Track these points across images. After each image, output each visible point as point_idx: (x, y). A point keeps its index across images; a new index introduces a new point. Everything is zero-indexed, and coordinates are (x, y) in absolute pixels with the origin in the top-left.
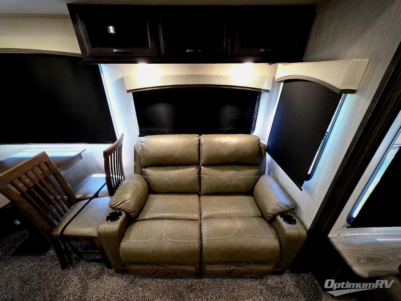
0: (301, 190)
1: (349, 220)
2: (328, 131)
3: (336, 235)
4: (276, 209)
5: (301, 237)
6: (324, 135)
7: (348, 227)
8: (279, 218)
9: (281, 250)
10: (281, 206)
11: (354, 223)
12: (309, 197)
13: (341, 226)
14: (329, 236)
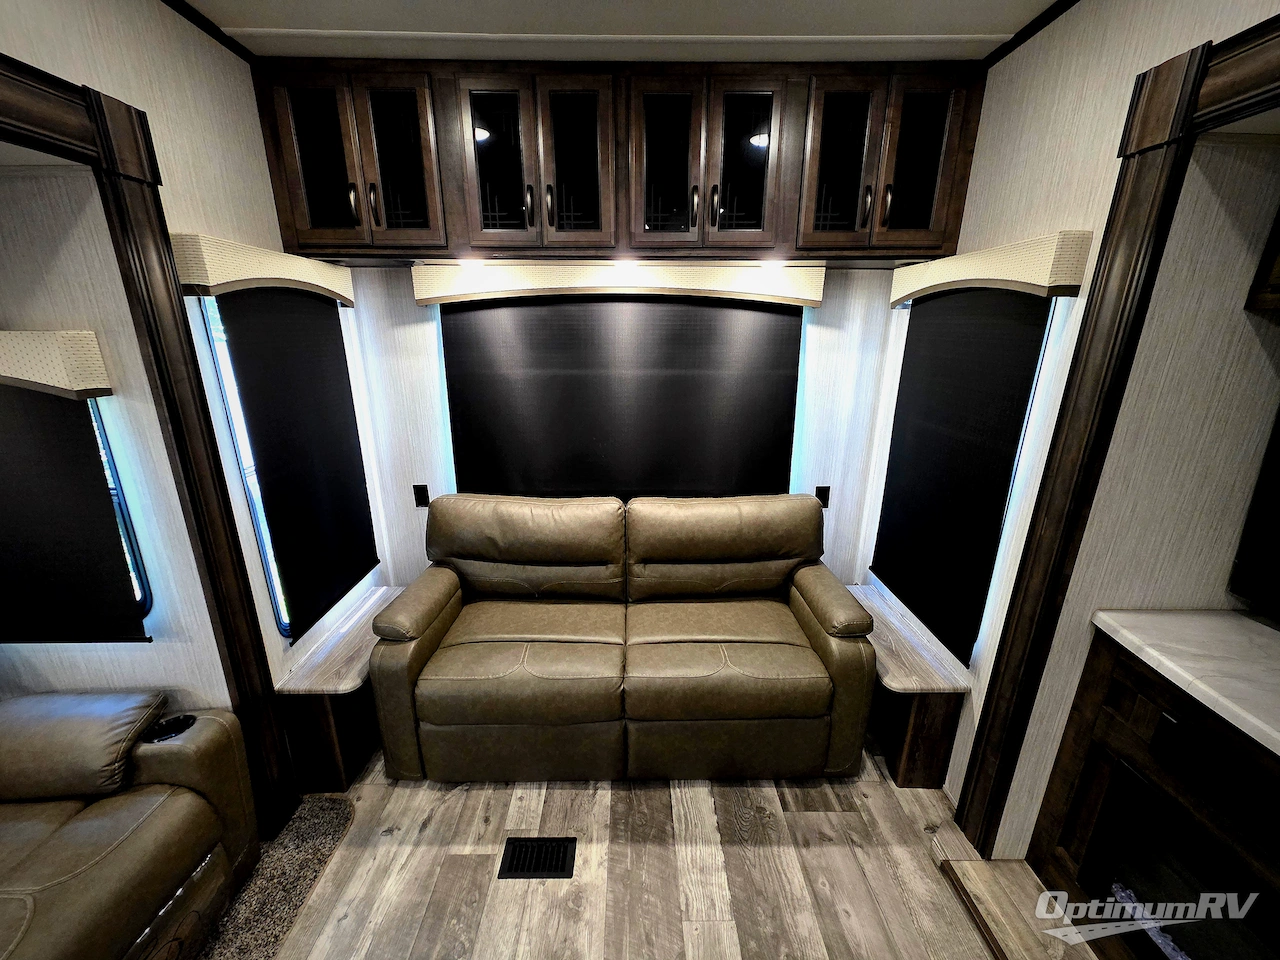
0: (150, 640)
1: (285, 633)
2: (111, 485)
3: (286, 677)
4: (118, 739)
5: (226, 729)
6: (110, 495)
7: (292, 644)
8: (145, 748)
9: (209, 802)
10: (127, 720)
11: (295, 631)
12: (179, 644)
13: (281, 653)
14: (277, 686)
